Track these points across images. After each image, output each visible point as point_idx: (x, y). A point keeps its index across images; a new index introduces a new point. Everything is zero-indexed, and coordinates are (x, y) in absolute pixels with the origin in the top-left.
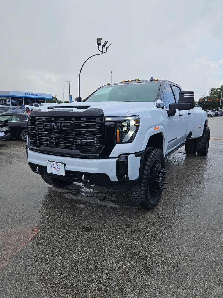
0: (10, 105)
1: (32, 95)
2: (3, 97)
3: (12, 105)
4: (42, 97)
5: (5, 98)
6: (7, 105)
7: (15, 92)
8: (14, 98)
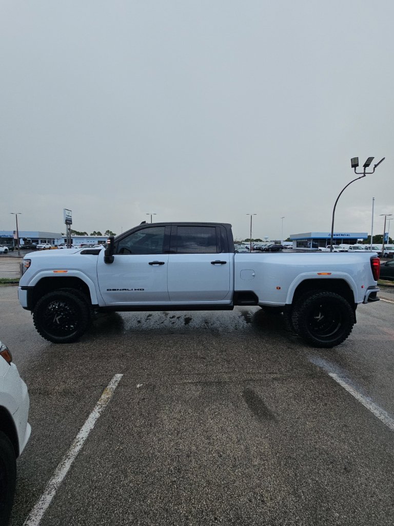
0: (310, 247)
1: (337, 235)
2: (306, 239)
3: (313, 247)
4: (351, 237)
5: (306, 240)
6: (308, 247)
7: (318, 233)
8: (315, 240)
